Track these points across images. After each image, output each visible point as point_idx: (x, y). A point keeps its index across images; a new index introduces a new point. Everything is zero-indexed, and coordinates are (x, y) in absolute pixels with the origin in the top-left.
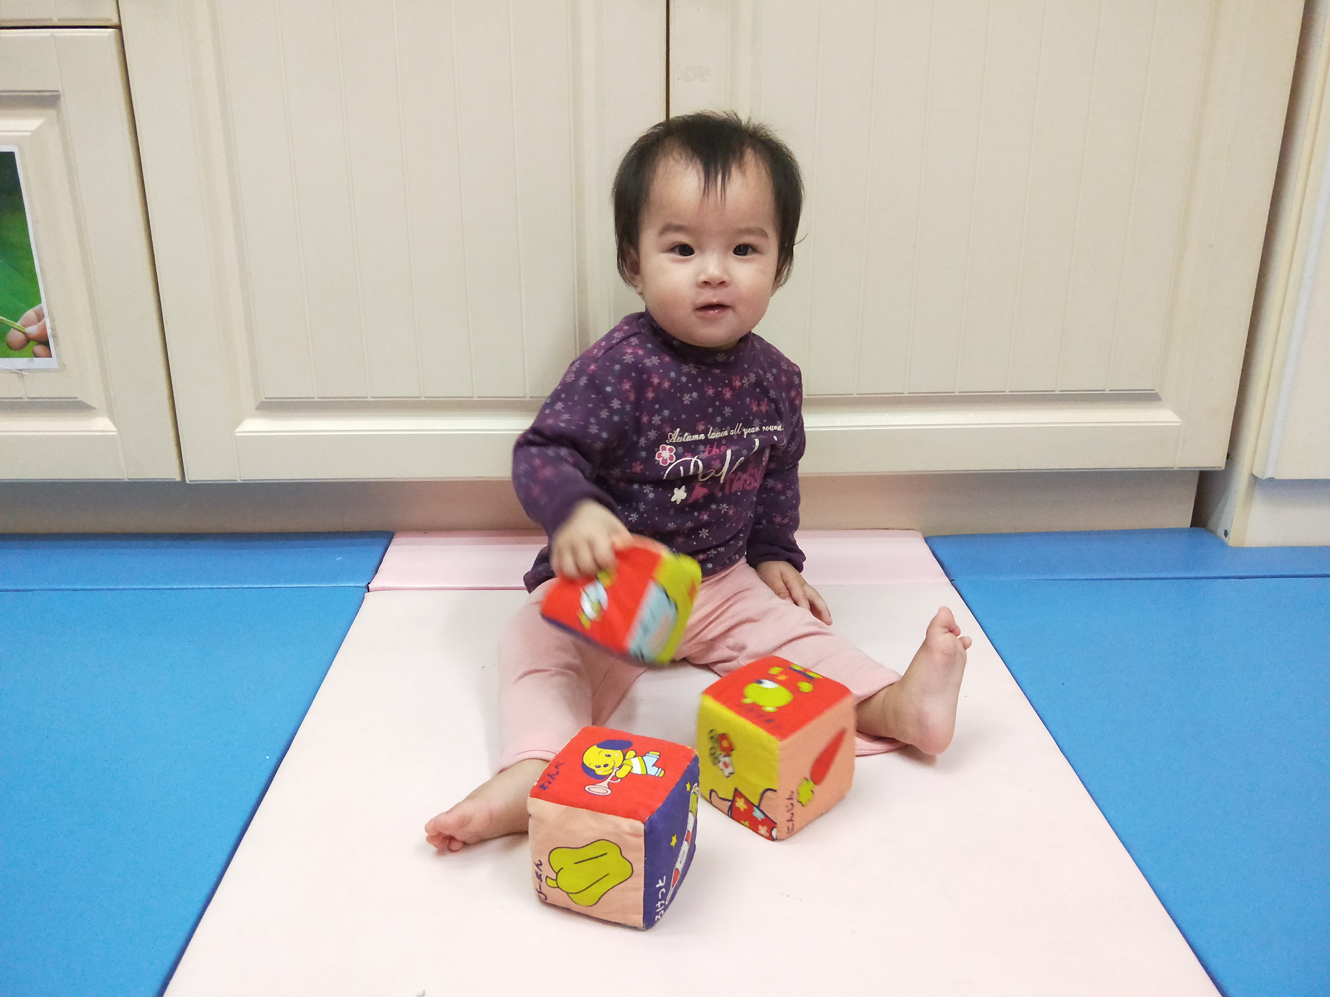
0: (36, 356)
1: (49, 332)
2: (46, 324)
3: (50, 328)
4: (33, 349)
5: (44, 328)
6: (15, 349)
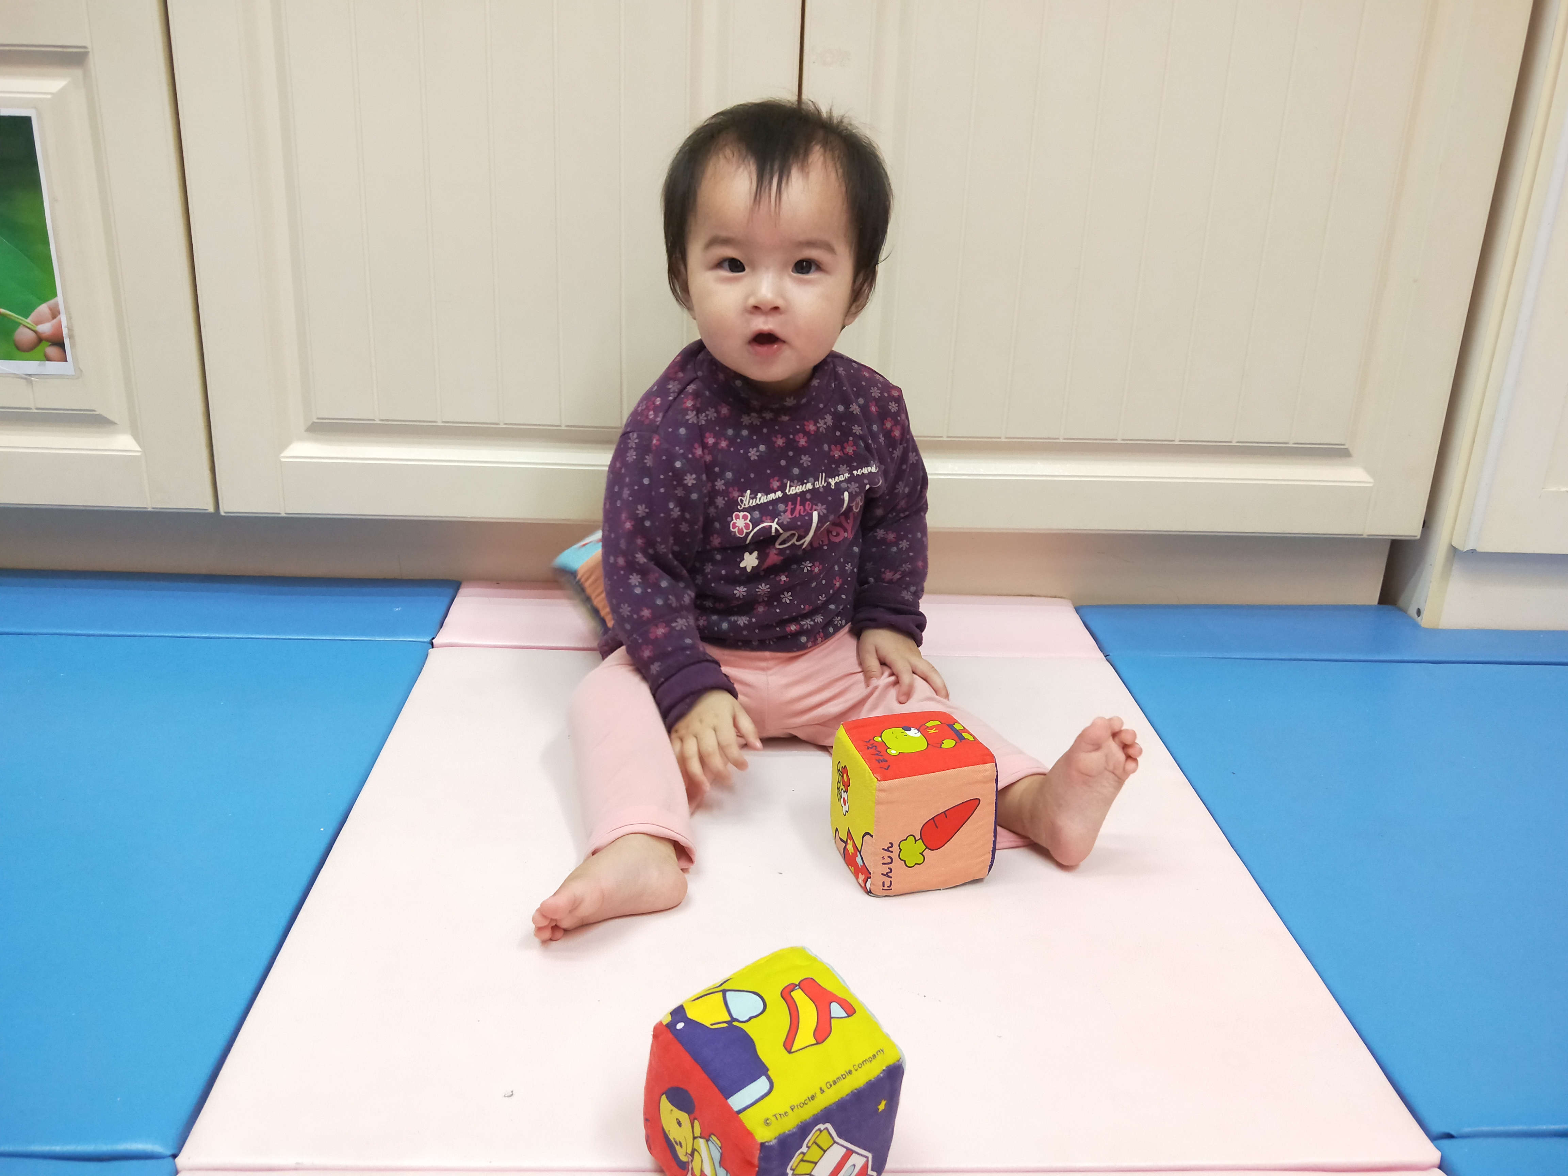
2: (62, 321)
3: (66, 327)
4: (45, 351)
5: (59, 326)
6: (24, 350)
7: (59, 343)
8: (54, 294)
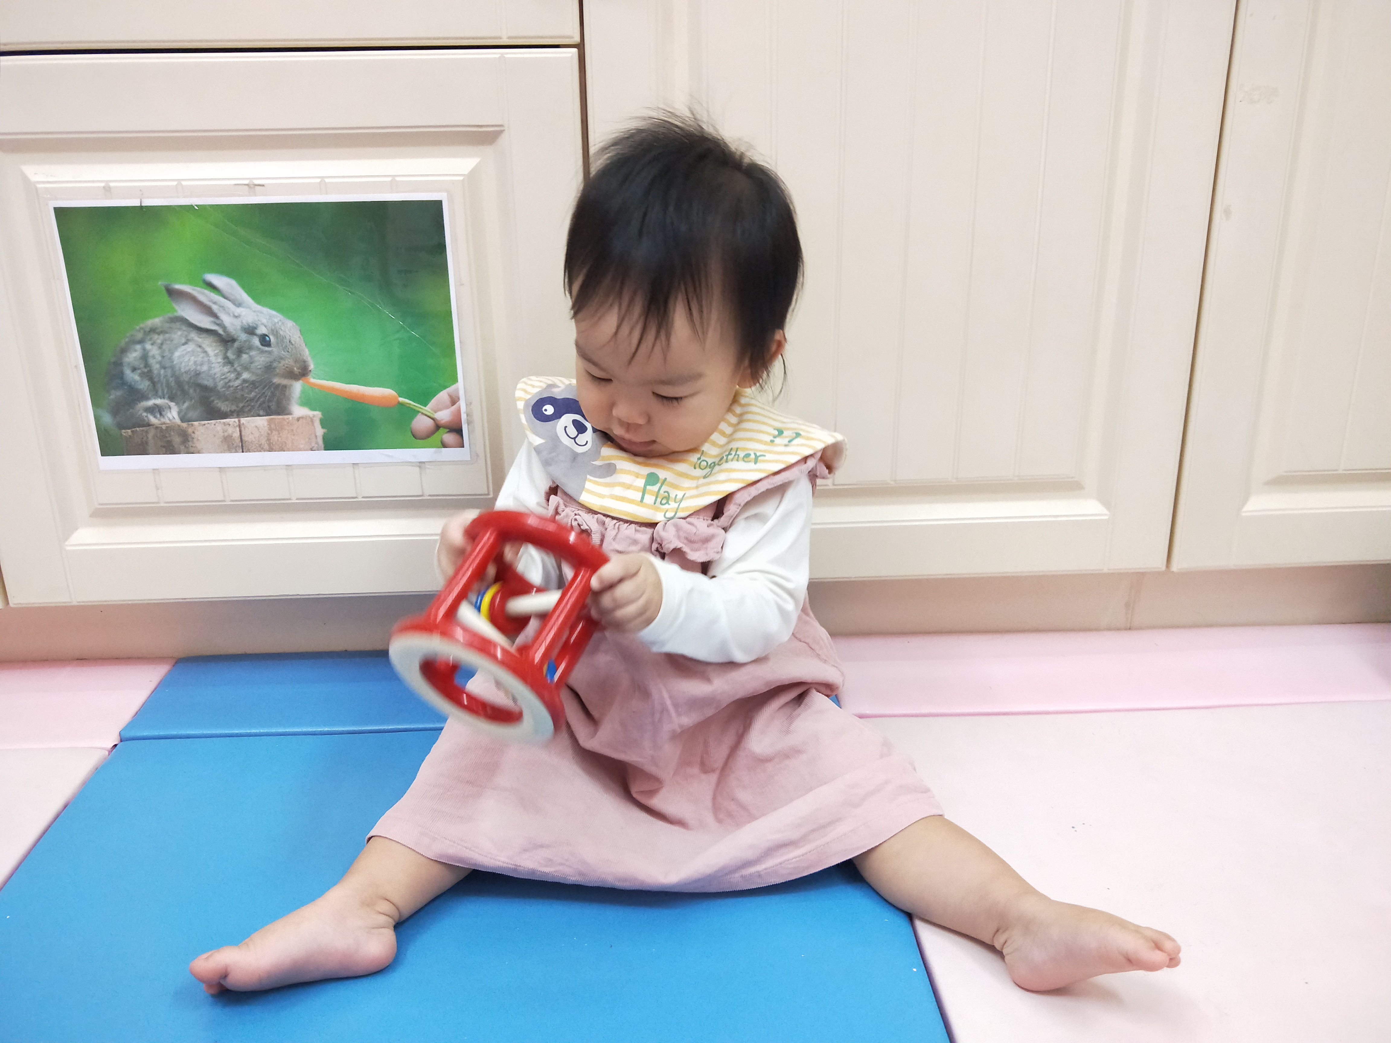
0: (444, 445)
1: (464, 417)
2: (461, 407)
3: (464, 413)
4: (442, 438)
5: (459, 412)
6: (420, 438)
7: (457, 430)
8: (455, 380)
